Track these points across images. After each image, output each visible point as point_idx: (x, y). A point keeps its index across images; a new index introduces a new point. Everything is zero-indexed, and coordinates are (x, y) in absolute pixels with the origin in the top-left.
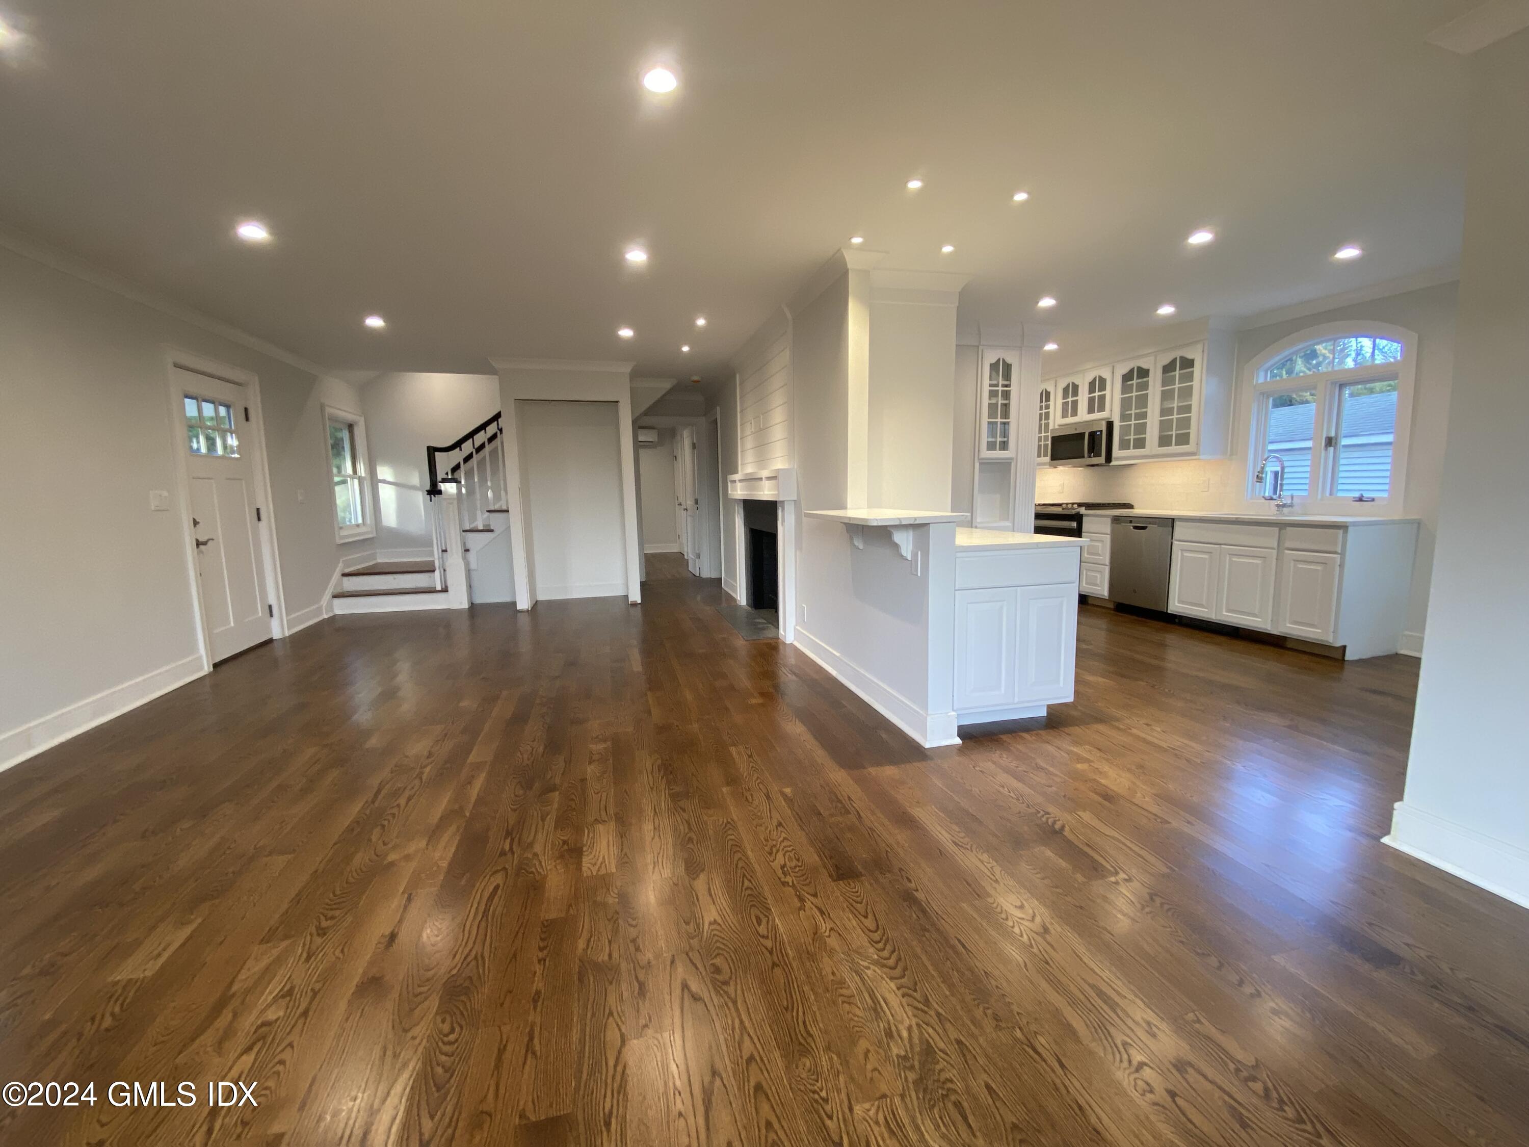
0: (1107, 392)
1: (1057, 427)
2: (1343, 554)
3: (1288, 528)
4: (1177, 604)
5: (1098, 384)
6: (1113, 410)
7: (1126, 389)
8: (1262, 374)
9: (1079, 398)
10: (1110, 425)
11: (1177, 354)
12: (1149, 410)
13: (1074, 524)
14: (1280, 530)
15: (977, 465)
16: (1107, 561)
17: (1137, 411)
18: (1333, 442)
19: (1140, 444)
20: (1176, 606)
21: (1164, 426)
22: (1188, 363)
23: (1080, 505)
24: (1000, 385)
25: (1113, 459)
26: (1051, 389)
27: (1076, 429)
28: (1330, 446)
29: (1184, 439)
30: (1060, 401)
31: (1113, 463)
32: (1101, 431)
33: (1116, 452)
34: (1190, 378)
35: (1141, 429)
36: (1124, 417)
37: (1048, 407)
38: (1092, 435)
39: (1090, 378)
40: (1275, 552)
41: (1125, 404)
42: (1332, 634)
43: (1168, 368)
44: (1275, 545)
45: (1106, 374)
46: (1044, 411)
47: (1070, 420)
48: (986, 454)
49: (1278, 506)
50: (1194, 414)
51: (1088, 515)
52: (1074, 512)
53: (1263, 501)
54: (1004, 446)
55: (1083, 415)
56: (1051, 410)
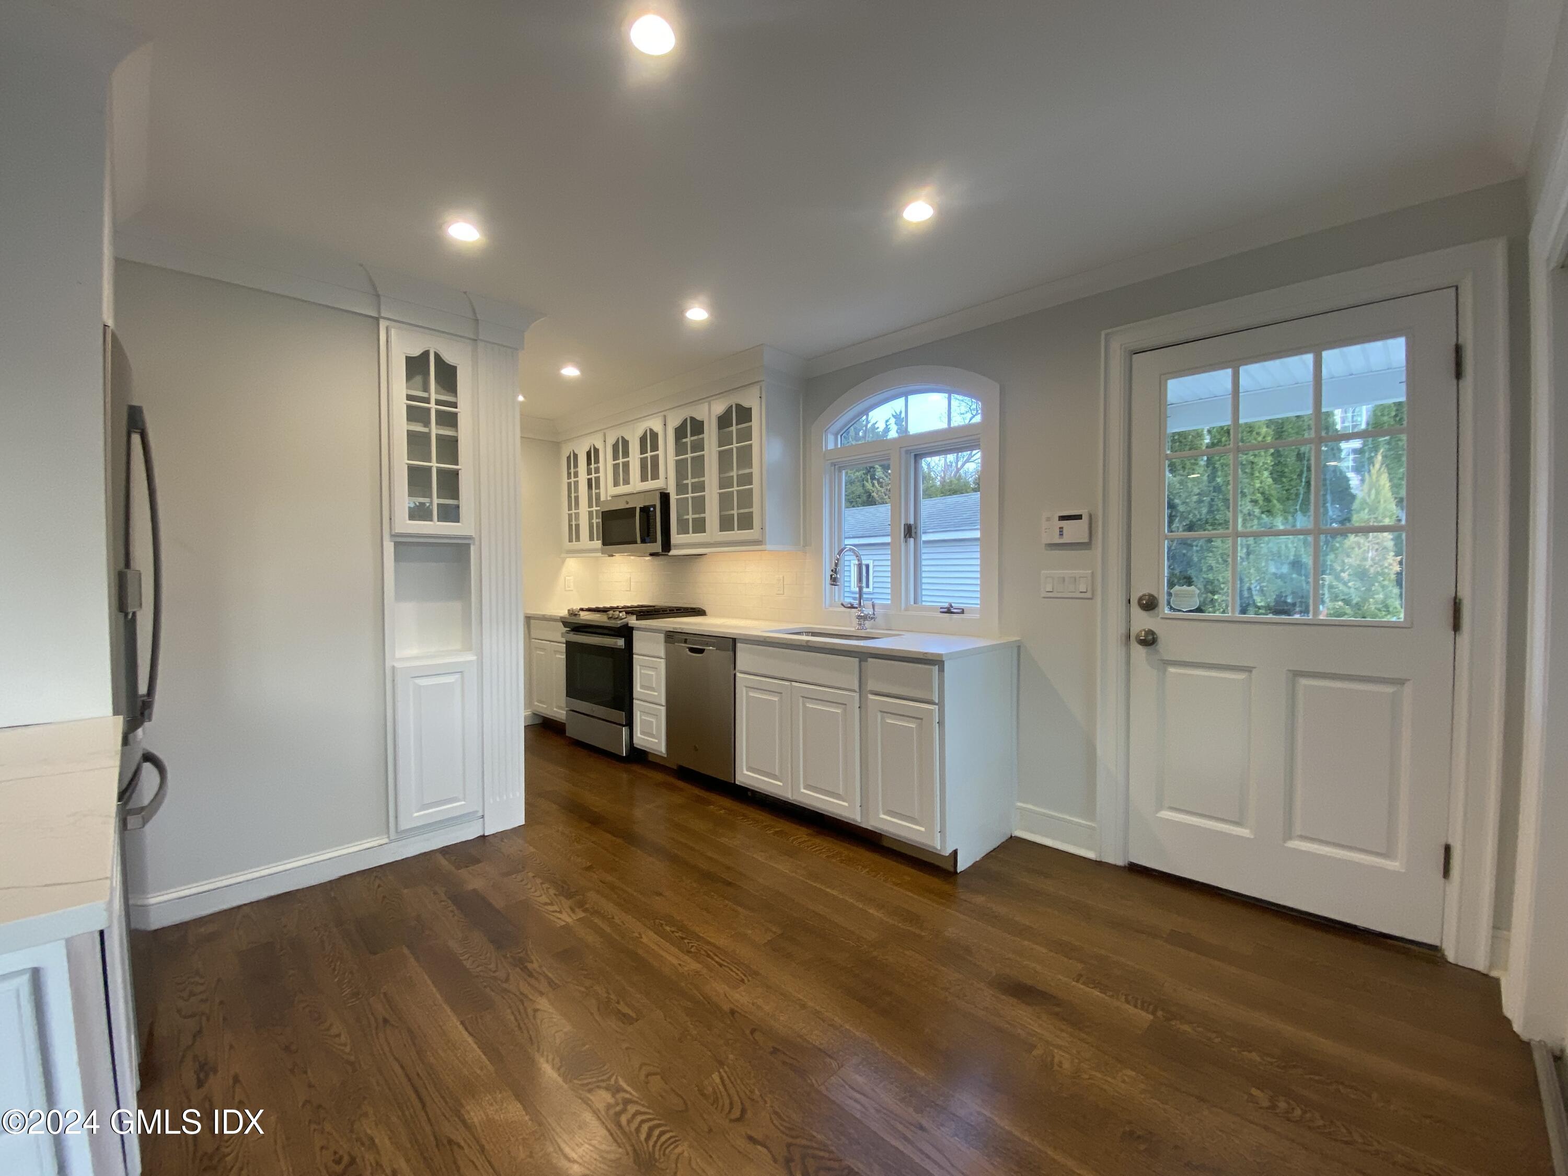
0: (660, 452)
1: (609, 498)
2: (941, 704)
3: (870, 660)
4: (745, 772)
5: (649, 441)
6: (667, 480)
7: (680, 448)
8: (831, 438)
9: (630, 459)
10: (665, 498)
11: (733, 400)
12: (706, 479)
13: (621, 643)
14: (860, 662)
15: (389, 547)
16: (663, 702)
17: (694, 480)
18: (913, 531)
19: (700, 526)
20: (745, 775)
21: (725, 501)
22: (744, 414)
23: (630, 611)
24: (433, 401)
25: (672, 547)
26: (599, 445)
27: (627, 503)
28: (910, 536)
29: (746, 522)
30: (610, 462)
31: (673, 552)
32: (654, 506)
33: (676, 538)
34: (746, 435)
35: (700, 505)
36: (681, 488)
37: (597, 470)
38: (645, 510)
39: (640, 433)
40: (856, 695)
41: (680, 467)
42: (939, 834)
43: (724, 421)
44: (856, 688)
45: (657, 427)
46: (593, 476)
47: (622, 489)
48: (408, 526)
49: (859, 617)
50: (756, 486)
51: (639, 629)
52: (619, 623)
53: (843, 609)
54: (450, 514)
55: (636, 484)
56: (601, 474)
